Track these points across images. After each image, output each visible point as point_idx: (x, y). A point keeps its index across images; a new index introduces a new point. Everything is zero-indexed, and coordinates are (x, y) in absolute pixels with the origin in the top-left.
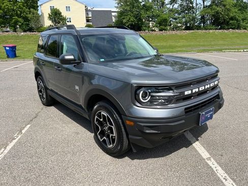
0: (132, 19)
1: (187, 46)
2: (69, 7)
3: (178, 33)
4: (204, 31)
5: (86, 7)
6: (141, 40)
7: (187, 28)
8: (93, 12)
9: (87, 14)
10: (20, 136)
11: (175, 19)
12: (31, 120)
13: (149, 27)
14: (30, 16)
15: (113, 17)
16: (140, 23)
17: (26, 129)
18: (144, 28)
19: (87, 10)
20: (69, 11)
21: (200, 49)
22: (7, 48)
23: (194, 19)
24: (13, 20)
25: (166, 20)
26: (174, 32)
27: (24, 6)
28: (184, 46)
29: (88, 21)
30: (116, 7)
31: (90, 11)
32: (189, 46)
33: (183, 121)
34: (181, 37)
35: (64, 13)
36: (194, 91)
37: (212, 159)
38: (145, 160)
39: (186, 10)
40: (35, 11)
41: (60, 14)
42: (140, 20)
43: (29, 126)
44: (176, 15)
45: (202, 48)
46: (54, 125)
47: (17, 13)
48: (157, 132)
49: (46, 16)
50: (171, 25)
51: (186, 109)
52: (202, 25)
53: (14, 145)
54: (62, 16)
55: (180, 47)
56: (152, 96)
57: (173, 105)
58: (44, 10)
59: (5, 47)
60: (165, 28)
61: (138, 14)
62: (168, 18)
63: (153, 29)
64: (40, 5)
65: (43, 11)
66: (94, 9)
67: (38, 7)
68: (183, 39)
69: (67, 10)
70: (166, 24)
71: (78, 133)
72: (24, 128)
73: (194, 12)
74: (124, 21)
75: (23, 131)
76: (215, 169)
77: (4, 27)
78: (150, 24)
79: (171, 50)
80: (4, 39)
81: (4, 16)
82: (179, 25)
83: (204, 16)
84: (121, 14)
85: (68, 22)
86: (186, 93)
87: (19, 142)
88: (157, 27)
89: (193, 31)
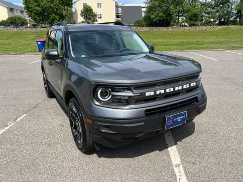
0: (160, 15)
1: (216, 43)
2: (100, 4)
3: (209, 28)
4: (238, 26)
5: (116, 3)
6: (136, 36)
7: (221, 24)
8: (123, 8)
9: (117, 10)
10: (13, 124)
11: (208, 13)
12: (30, 110)
13: (179, 22)
14: (64, 13)
15: (143, 13)
16: (169, 18)
17: (21, 118)
18: (173, 23)
19: (117, 6)
20: (101, 7)
21: (229, 46)
22: (39, 43)
23: (229, 13)
24: (51, 18)
25: (197, 14)
26: (204, 28)
27: (60, 4)
28: (212, 43)
29: (118, 17)
30: (145, 2)
31: (120, 7)
32: (219, 42)
33: (143, 123)
34: (211, 33)
35: (95, 10)
36: (158, 92)
37: (181, 167)
38: (111, 159)
39: (220, 4)
40: (69, 8)
41: (91, 10)
42: (170, 15)
43: (25, 115)
44: (209, 9)
45: (232, 45)
46: (47, 117)
47: (54, 10)
48: (113, 132)
49: (79, 13)
50: (202, 20)
51: (146, 111)
52: (238, 20)
53: (4, 132)
54: (93, 13)
55: (208, 43)
56: (113, 96)
57: (133, 106)
58: (78, 7)
59: (37, 42)
60: (196, 23)
61: (167, 9)
62: (199, 13)
63: (183, 24)
64: (75, 3)
65: (77, 9)
66: (124, 5)
67: (72, 4)
68: (213, 35)
69: (98, 7)
70: (197, 19)
71: (62, 126)
72: (20, 116)
73: (229, 6)
74: (152, 17)
75: (18, 120)
76: (178, 178)
77: (42, 23)
78: (180, 20)
79: (197, 46)
80: (40, 34)
81: (43, 13)
82: (212, 20)
83: (240, 10)
84: (150, 9)
85: (99, 18)
86: (147, 94)
87: (9, 130)
88: (186, 22)
89: (226, 26)
